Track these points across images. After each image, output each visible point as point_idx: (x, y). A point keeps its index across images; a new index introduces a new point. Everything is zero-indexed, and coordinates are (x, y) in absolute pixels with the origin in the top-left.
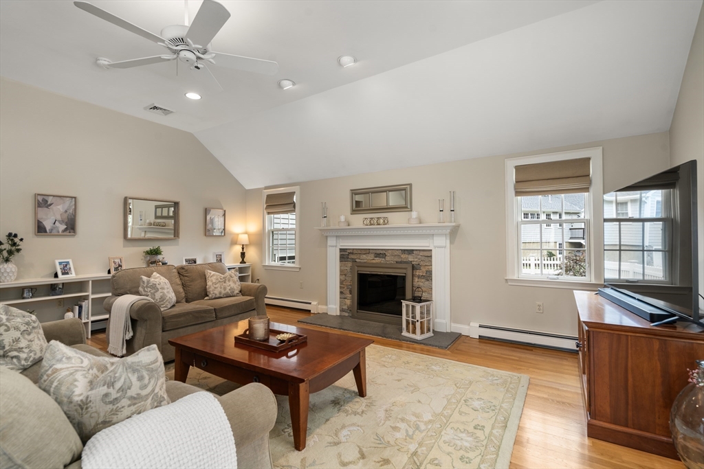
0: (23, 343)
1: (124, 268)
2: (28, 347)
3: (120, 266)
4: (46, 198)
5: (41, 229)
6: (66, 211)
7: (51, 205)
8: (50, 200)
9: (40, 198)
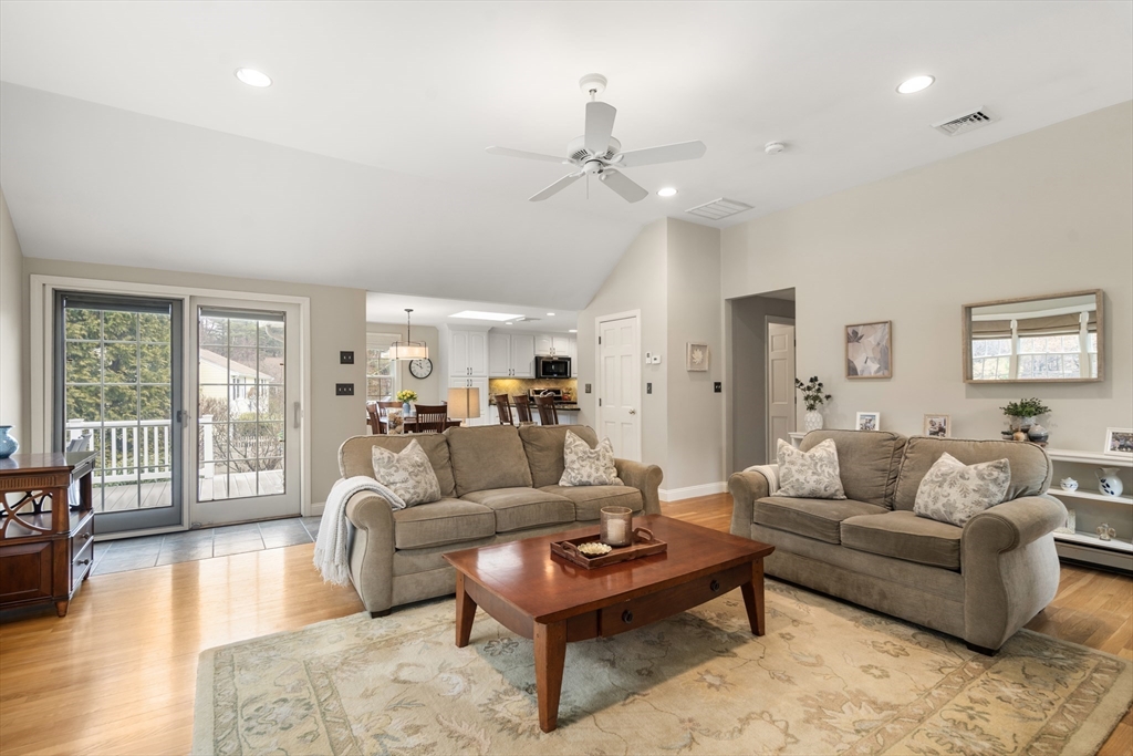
0: (576, 466)
1: (948, 435)
2: (578, 469)
3: (942, 430)
4: (855, 328)
5: (851, 371)
6: (879, 344)
7: (861, 337)
8: (860, 331)
9: (850, 330)
